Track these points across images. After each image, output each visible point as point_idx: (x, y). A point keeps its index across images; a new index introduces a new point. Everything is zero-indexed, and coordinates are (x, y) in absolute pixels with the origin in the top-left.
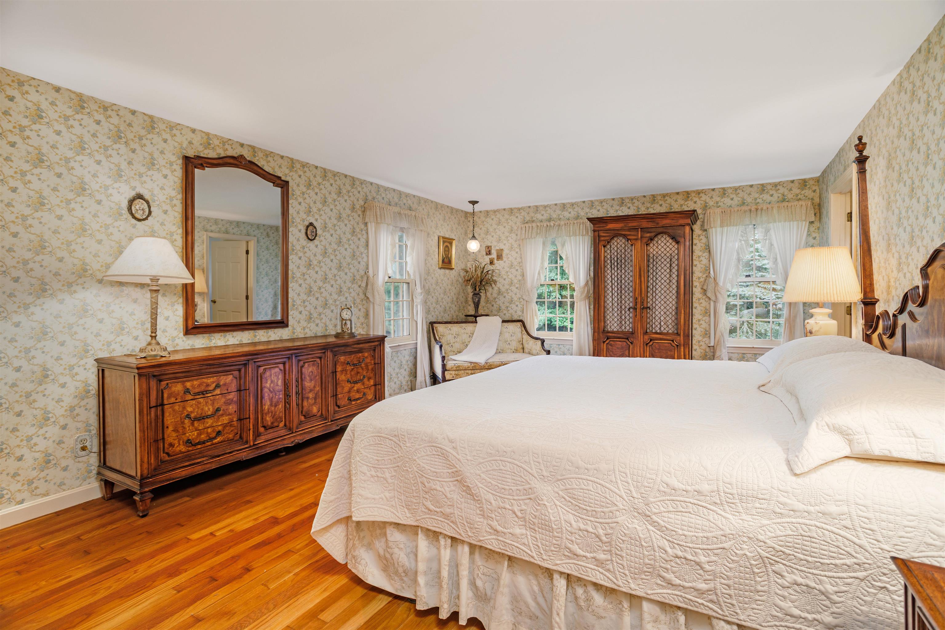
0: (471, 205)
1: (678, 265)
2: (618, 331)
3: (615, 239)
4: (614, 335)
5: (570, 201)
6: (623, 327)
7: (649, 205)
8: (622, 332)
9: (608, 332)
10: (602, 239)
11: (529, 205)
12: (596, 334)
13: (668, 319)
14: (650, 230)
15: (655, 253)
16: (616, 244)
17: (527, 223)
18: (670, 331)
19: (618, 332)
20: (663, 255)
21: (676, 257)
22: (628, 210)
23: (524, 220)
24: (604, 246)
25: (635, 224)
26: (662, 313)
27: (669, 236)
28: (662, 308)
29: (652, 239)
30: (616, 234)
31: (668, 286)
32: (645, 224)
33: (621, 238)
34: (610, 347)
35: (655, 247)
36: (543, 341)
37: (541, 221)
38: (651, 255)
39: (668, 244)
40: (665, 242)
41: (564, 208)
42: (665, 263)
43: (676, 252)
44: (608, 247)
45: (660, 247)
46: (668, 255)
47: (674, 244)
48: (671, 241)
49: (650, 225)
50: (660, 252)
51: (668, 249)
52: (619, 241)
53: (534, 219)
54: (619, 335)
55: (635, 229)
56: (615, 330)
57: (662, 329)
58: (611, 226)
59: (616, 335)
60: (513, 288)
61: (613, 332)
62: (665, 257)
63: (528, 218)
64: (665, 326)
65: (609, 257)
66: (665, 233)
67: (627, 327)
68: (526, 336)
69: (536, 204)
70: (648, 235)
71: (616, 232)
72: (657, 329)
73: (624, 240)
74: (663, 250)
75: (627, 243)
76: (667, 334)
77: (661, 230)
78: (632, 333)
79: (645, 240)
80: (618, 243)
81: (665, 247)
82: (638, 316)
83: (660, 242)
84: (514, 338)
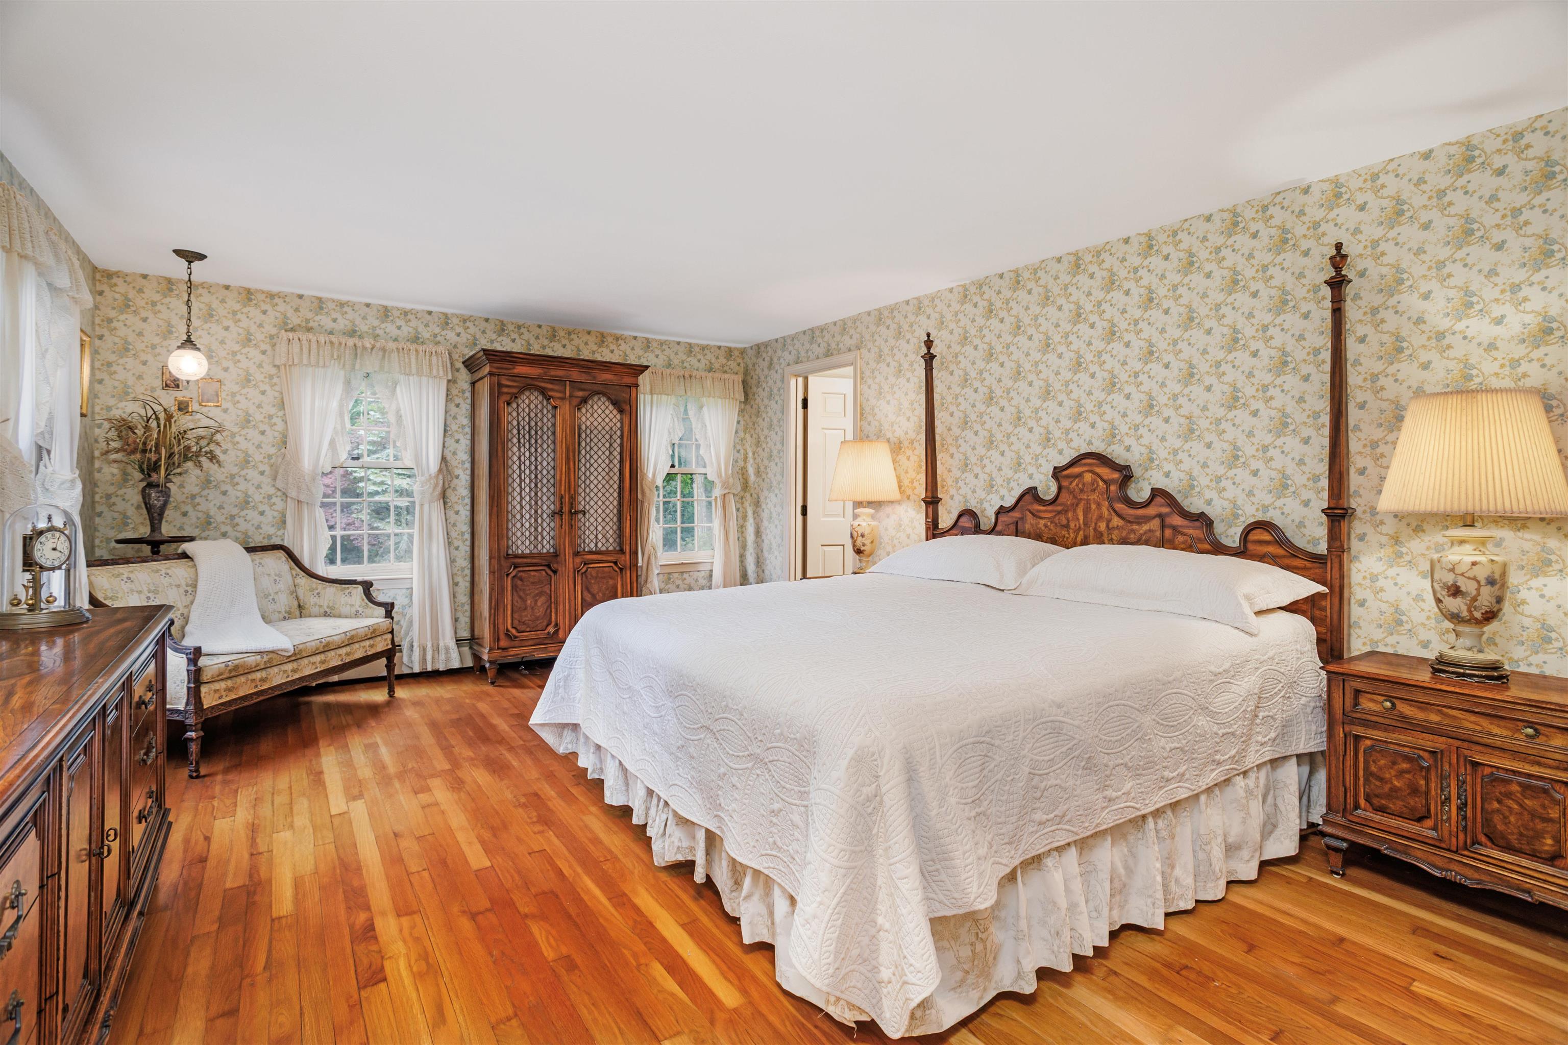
0: (183, 263)
1: (621, 445)
2: (531, 553)
3: (527, 393)
4: (525, 560)
5: (401, 305)
6: (540, 546)
7: (546, 342)
8: (540, 555)
9: (516, 556)
10: (505, 390)
11: (301, 292)
12: (495, 562)
13: (607, 528)
14: (583, 386)
15: (588, 423)
16: (527, 401)
17: (292, 330)
18: (611, 548)
19: (531, 556)
20: (600, 428)
21: (619, 433)
22: (513, 345)
23: (286, 324)
24: (509, 404)
25: (560, 373)
26: (600, 520)
27: (609, 399)
28: (600, 511)
29: (584, 401)
30: (528, 385)
31: (607, 478)
32: (575, 375)
33: (536, 393)
34: (519, 582)
35: (588, 415)
36: (367, 586)
37: (331, 333)
38: (583, 427)
39: (607, 412)
40: (603, 407)
41: (387, 316)
42: (603, 441)
43: (619, 425)
44: (514, 405)
45: (595, 415)
46: (607, 428)
47: (615, 412)
48: (611, 407)
49: (583, 378)
50: (596, 424)
51: (607, 420)
52: (532, 398)
53: (311, 324)
54: (534, 561)
55: (560, 381)
56: (527, 551)
57: (600, 545)
58: (520, 370)
59: (528, 561)
60: (252, 474)
61: (523, 556)
62: (604, 432)
63: (295, 320)
64: (604, 541)
65: (515, 423)
66: (604, 394)
67: (546, 547)
68: (304, 581)
69: (319, 294)
70: (580, 394)
71: (529, 381)
72: (592, 545)
73: (540, 398)
74: (600, 420)
75: (545, 403)
76: (607, 552)
77: (599, 388)
78: (556, 555)
79: (575, 401)
80: (530, 401)
81: (603, 416)
82: (566, 527)
83: (595, 407)
84: (281, 586)
